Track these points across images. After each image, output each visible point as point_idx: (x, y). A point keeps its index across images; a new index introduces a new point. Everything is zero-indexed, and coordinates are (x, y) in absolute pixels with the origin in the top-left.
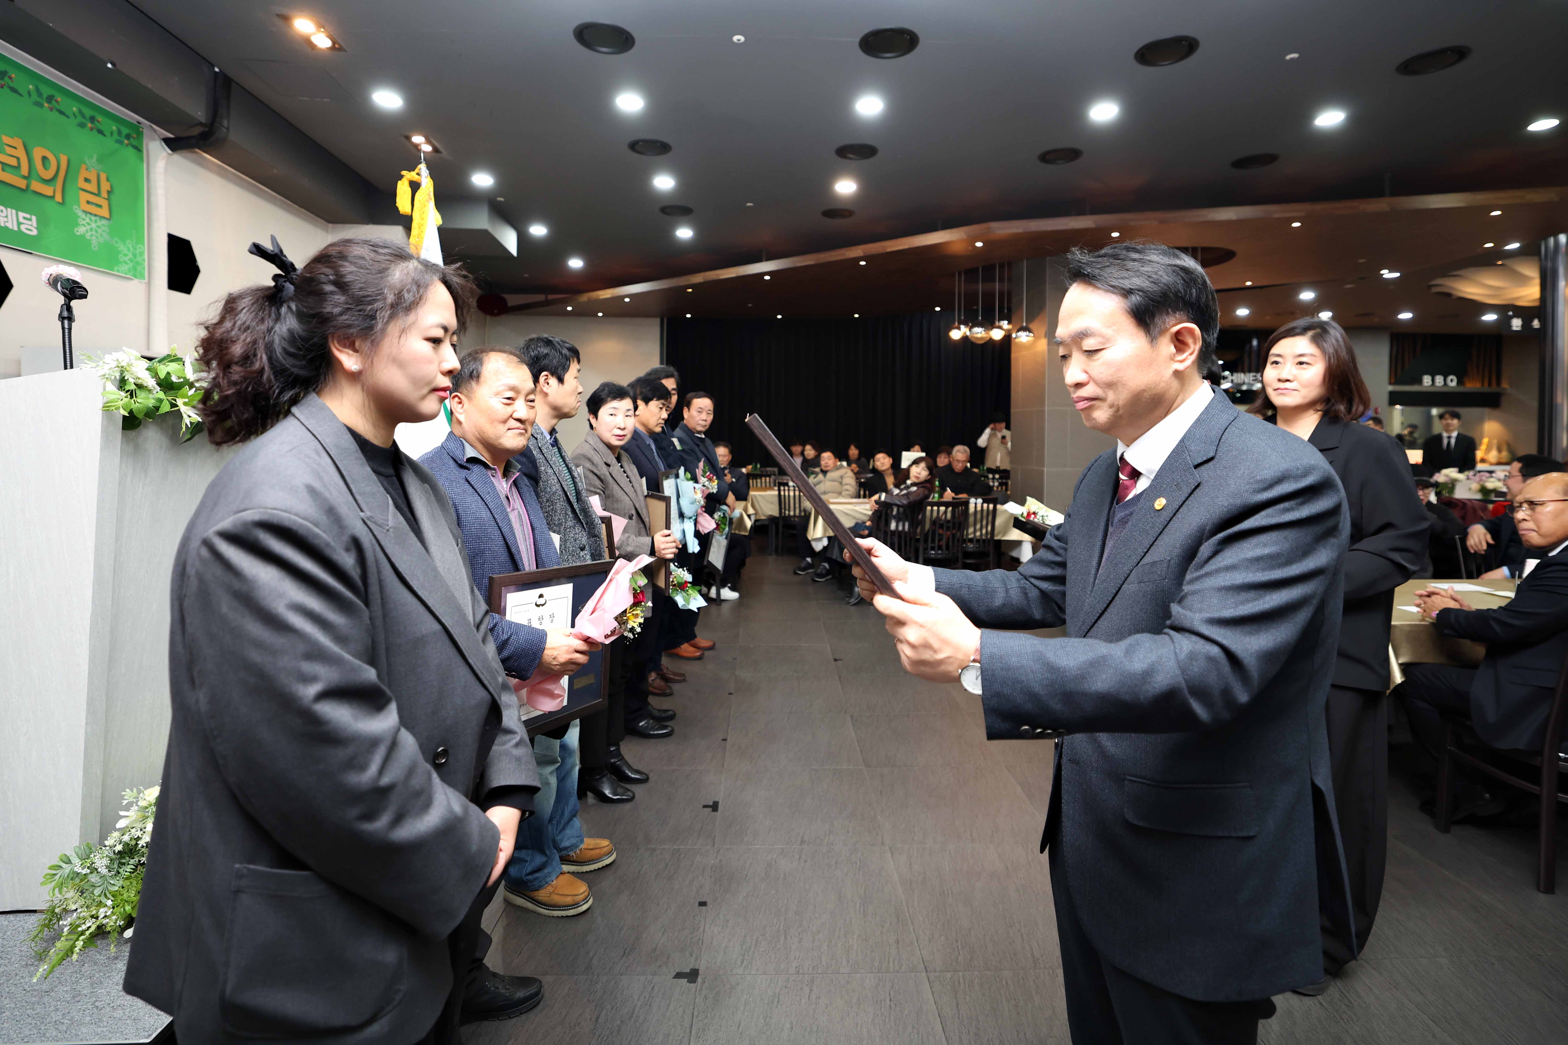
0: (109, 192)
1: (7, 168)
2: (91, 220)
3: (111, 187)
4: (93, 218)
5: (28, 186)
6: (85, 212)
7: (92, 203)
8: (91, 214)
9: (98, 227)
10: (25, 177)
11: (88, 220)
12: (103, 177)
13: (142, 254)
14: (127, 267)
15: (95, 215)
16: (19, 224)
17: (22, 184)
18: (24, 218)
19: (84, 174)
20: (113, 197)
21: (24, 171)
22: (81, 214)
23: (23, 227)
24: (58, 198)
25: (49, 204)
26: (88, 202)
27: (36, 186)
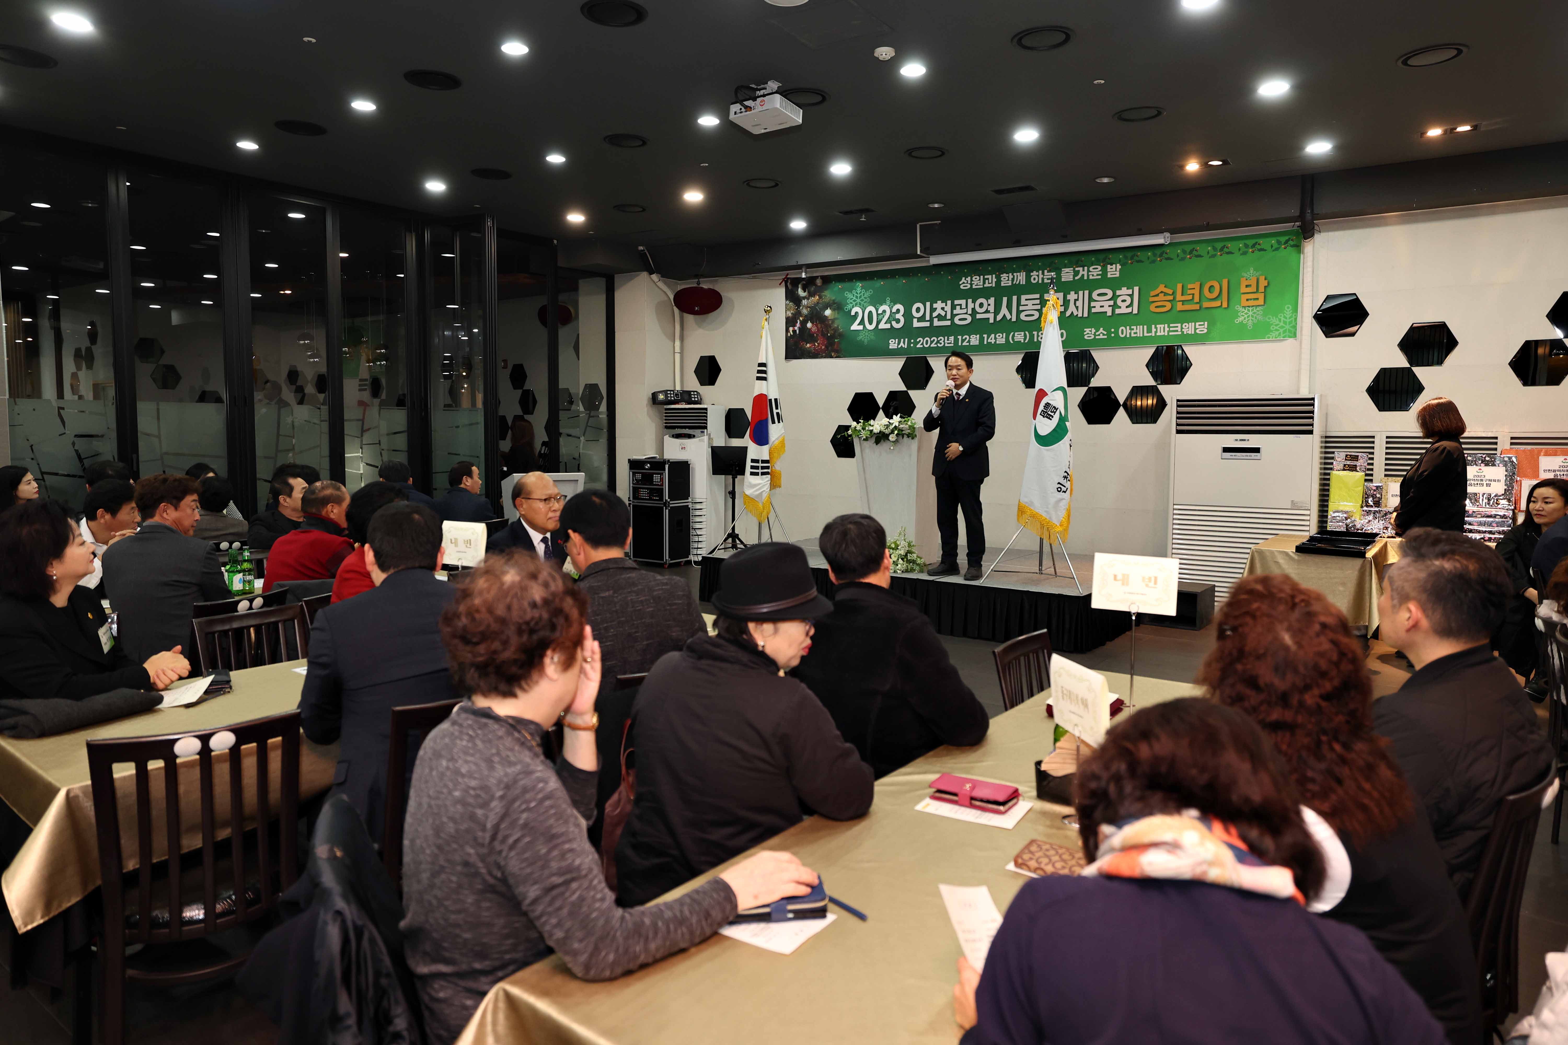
0: (1265, 287)
1: (1185, 303)
2: (1249, 310)
3: (1268, 283)
4: (1251, 309)
5: (1200, 307)
6: (1244, 307)
7: (1251, 299)
8: (1249, 307)
9: (1254, 313)
10: (1197, 303)
11: (1246, 311)
12: (1262, 279)
13: (1296, 319)
14: (1277, 333)
15: (1253, 306)
16: (1195, 329)
17: (1197, 307)
18: (1199, 325)
19: (1244, 283)
20: (1268, 289)
21: (1197, 299)
22: (1241, 309)
23: (1197, 331)
24: (1225, 305)
25: (1219, 311)
26: (1247, 300)
27: (1206, 304)
